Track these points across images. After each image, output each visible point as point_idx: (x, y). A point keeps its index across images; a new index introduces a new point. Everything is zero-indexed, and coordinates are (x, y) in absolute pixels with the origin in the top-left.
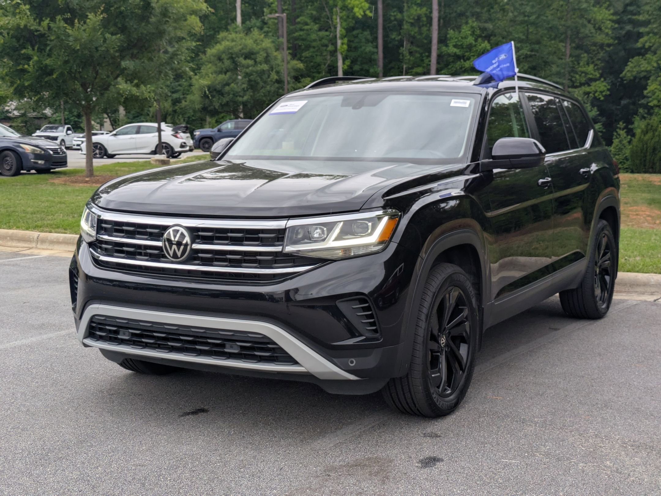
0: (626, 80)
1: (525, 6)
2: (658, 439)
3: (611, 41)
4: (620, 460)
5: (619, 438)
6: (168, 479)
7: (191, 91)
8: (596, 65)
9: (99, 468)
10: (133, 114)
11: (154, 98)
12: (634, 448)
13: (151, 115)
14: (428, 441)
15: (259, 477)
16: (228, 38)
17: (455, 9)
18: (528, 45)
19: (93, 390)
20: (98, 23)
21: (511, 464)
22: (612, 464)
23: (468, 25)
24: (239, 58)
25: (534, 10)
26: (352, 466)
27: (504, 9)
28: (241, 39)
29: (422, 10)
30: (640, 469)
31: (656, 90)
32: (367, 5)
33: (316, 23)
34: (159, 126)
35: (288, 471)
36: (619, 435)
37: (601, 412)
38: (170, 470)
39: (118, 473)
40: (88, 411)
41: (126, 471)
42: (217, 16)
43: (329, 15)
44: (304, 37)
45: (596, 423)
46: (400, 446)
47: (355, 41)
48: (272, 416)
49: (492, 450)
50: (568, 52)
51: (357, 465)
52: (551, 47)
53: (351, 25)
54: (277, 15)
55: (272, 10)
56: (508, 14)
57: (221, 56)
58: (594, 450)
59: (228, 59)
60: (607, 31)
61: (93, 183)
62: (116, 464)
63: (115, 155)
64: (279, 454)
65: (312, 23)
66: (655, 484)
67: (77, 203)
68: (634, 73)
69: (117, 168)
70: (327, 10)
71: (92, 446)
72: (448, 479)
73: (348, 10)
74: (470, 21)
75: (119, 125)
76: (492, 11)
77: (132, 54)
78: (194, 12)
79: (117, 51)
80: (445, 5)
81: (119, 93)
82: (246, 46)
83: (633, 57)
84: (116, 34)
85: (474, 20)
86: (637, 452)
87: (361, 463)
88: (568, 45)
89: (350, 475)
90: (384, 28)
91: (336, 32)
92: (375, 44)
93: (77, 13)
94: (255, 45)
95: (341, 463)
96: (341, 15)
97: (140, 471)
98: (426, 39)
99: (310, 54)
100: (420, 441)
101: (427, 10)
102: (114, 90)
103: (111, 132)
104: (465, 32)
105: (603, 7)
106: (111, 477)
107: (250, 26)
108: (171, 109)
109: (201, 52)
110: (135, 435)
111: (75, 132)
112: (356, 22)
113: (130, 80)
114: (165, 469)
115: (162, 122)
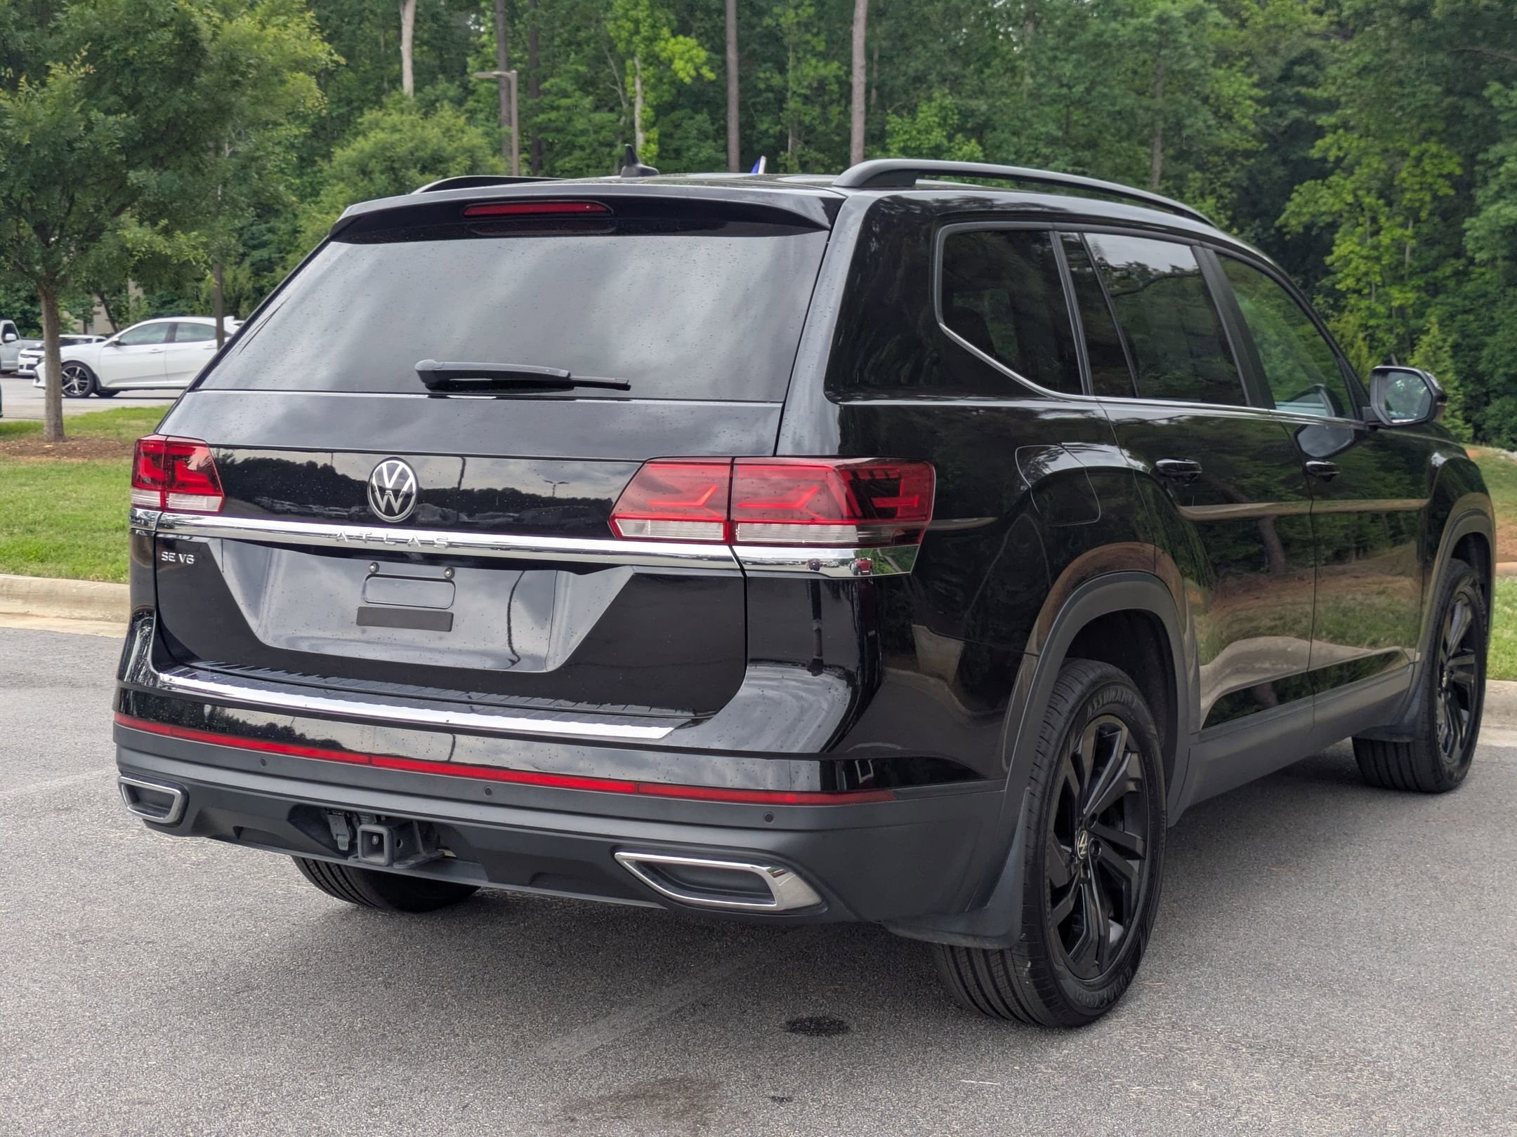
0: (1288, 233)
1: (1063, 63)
2: (1307, 1030)
3: (1252, 145)
4: (1221, 1078)
5: (1222, 1029)
6: (205, 1132)
7: (296, 244)
8: (1220, 197)
9: (46, 1110)
10: (162, 296)
11: (205, 262)
12: (1253, 1050)
13: (203, 298)
14: (801, 1041)
15: (414, 1126)
16: (384, 125)
17: (903, 68)
18: (1068, 150)
19: (40, 931)
20: (73, 87)
21: (981, 1090)
22: (1203, 1088)
23: (933, 104)
24: (407, 168)
25: (1082, 71)
26: (627, 1098)
27: (1016, 67)
28: (413, 126)
29: (829, 67)
30: (1262, 1097)
31: (1352, 256)
32: (703, 54)
33: (588, 94)
34: (220, 324)
35: (480, 1112)
36: (1223, 1024)
37: (1187, 972)
38: (210, 1111)
39: (88, 1121)
40: (26, 981)
41: (107, 1116)
42: (356, 72)
43: (616, 74)
44: (559, 124)
45: (1176, 998)
46: (739, 1053)
47: (676, 136)
48: (451, 988)
49: (941, 1058)
50: (1157, 167)
51: (638, 1096)
52: (1120, 155)
53: (667, 98)
54: (496, 73)
55: (487, 61)
56: (1022, 78)
57: (367, 165)
58: (1166, 1057)
59: (382, 172)
60: (1245, 122)
61: (63, 454)
62: (85, 1100)
63: (117, 391)
64: (461, 1073)
65: (578, 94)
66: (1293, 1129)
67: (21, 503)
68: (1305, 219)
69: (119, 421)
70: (612, 63)
71: (30, 1060)
72: (839, 1125)
73: (661, 63)
74: (937, 94)
75: (127, 320)
76: (987, 71)
77: (155, 157)
78: (299, 65)
79: (119, 151)
80: (881, 57)
81: (123, 248)
82: (424, 142)
83: (1301, 183)
84: (117, 112)
85: (947, 91)
86: (1259, 1060)
87: (648, 1091)
88: (1157, 151)
89: (620, 1118)
90: (743, 107)
91: (632, 113)
92: (721, 142)
93: (26, 62)
94: (446, 139)
95: (601, 1093)
96: (645, 75)
97: (140, 1114)
98: (838, 135)
99: (574, 163)
100: (783, 1041)
101: (839, 68)
102: (111, 241)
103: (108, 336)
104: (926, 118)
105: (1235, 69)
106: (72, 1129)
107: (433, 98)
108: (249, 286)
109: (318, 155)
110: (132, 1034)
111: (24, 336)
112: (679, 92)
113: (149, 219)
114: (198, 1109)
115: (227, 315)
